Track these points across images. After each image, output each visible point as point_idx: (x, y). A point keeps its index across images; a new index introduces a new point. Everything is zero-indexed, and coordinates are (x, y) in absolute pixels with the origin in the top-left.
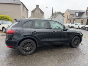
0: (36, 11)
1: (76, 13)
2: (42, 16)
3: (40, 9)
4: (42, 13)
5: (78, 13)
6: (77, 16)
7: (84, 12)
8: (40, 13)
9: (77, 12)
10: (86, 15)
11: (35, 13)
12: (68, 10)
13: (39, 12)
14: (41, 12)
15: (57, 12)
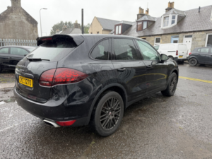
0: (13, 16)
1: (116, 26)
2: (33, 30)
3: (25, 12)
4: (33, 22)
5: (120, 27)
6: (120, 32)
7: (131, 26)
8: (26, 22)
9: (119, 25)
10: (137, 31)
11: (10, 22)
12: (98, 20)
13: (24, 19)
14: (27, 20)
15: (64, 22)
